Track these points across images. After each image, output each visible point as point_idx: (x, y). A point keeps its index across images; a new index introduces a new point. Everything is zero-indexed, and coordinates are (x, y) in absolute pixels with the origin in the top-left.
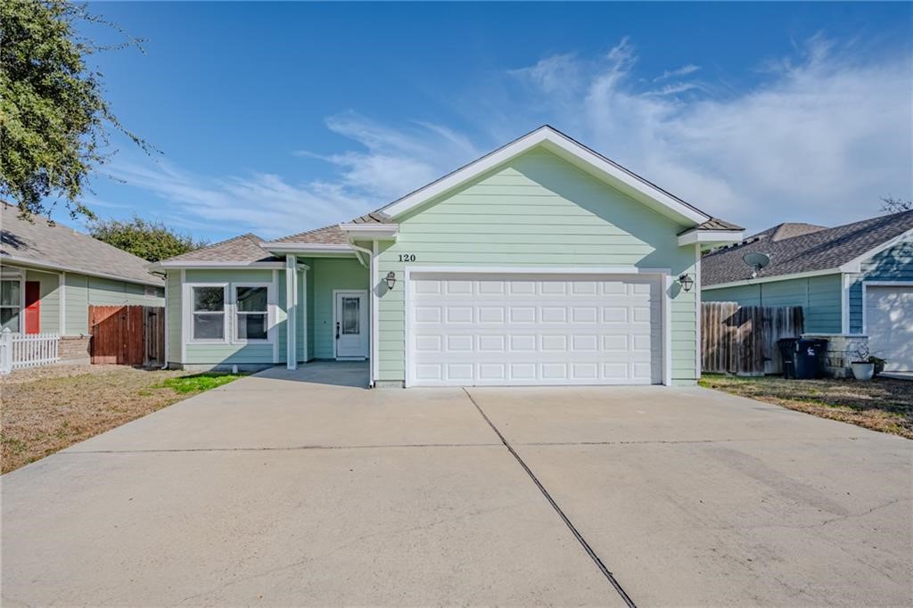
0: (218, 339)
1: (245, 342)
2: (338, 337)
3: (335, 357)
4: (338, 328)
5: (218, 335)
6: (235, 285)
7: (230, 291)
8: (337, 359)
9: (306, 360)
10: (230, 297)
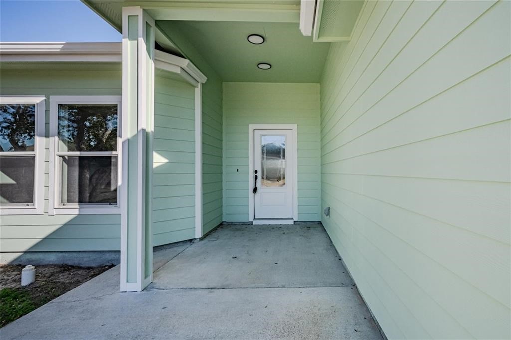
0: (24, 206)
1: (74, 210)
2: (255, 190)
3: (251, 219)
4: (256, 178)
5: (25, 196)
6: (57, 100)
7: (47, 111)
8: (255, 223)
9: (198, 234)
10: (47, 123)
